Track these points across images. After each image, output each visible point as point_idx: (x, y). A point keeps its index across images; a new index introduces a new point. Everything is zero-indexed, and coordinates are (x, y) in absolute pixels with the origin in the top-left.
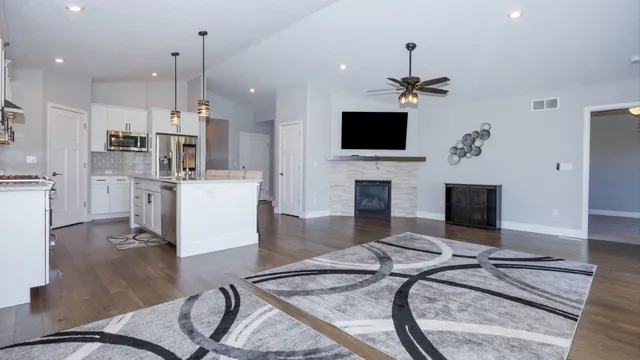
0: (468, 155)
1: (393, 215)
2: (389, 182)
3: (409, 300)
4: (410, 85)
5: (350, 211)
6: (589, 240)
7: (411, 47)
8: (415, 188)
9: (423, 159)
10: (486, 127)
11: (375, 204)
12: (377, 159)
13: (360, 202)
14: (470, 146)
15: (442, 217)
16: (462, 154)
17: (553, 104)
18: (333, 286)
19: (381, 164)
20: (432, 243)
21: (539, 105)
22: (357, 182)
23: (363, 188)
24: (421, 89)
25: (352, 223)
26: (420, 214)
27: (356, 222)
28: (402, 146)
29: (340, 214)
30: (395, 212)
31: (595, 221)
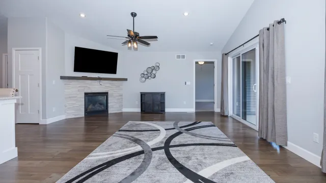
0: (149, 78)
1: (109, 112)
2: (107, 93)
3: (180, 163)
4: (134, 37)
5: (82, 114)
6: (196, 112)
7: (134, 15)
8: (121, 95)
9: (126, 80)
10: (158, 65)
11: (98, 107)
12: (100, 79)
13: (88, 107)
14: (150, 73)
15: (139, 110)
16: (147, 77)
17: (183, 57)
18: (131, 171)
19: (103, 82)
20: (148, 125)
21: (179, 57)
22: (86, 94)
23: (90, 98)
24: (139, 40)
25: (83, 121)
26: (125, 110)
27: (85, 120)
28: (114, 72)
29: (73, 117)
30: (111, 111)
31: (198, 105)
